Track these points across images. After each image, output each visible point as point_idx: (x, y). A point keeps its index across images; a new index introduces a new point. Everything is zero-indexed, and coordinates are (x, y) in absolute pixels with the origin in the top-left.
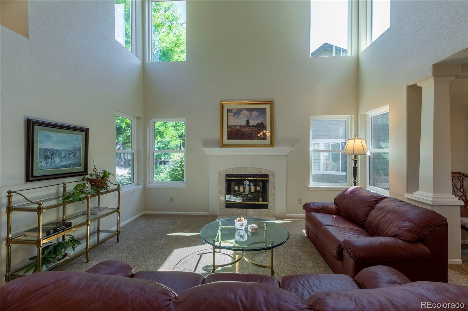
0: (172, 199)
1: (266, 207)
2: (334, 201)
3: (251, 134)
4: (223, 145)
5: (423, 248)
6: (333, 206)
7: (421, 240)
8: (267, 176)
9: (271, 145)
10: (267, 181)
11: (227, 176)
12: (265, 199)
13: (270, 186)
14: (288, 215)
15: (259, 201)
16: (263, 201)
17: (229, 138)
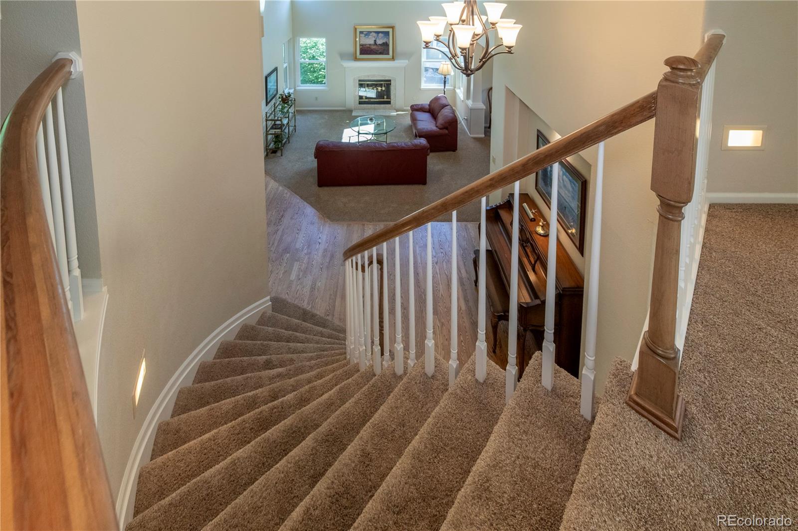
0: (316, 98)
1: (389, 103)
2: (429, 103)
3: (378, 51)
4: (356, 59)
5: (446, 131)
6: (427, 107)
7: (446, 128)
8: (390, 81)
9: (393, 59)
10: (390, 84)
11: (359, 81)
12: (389, 97)
13: (392, 88)
14: (405, 108)
15: (384, 99)
16: (387, 98)
17: (361, 53)
